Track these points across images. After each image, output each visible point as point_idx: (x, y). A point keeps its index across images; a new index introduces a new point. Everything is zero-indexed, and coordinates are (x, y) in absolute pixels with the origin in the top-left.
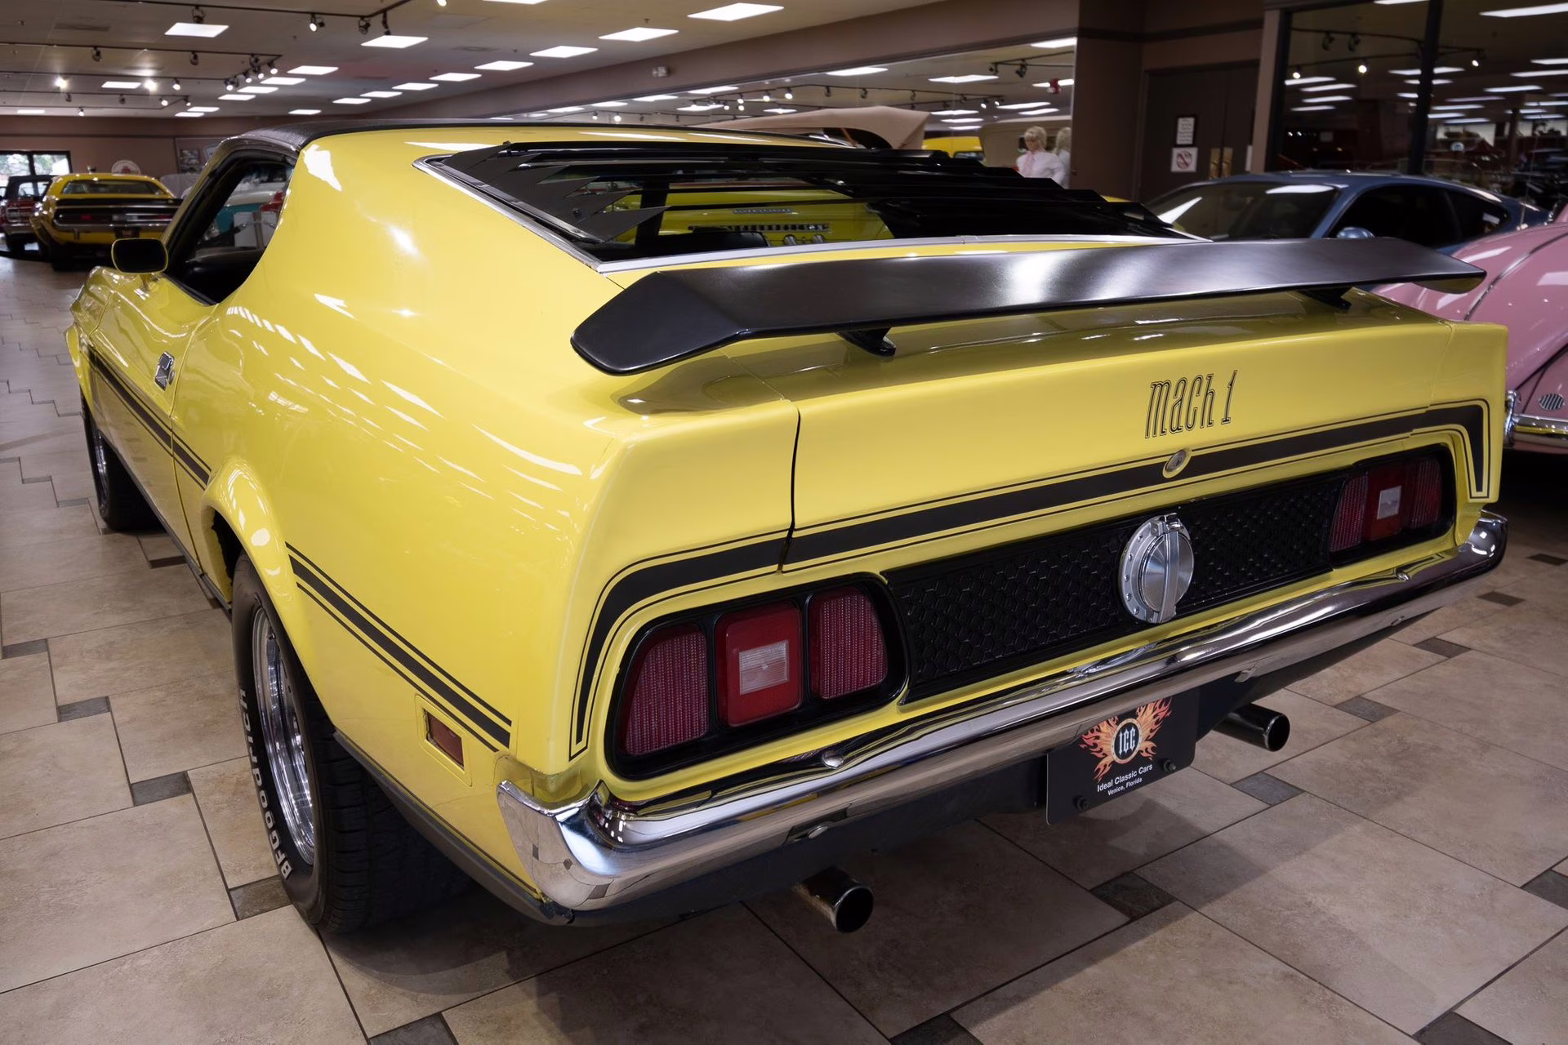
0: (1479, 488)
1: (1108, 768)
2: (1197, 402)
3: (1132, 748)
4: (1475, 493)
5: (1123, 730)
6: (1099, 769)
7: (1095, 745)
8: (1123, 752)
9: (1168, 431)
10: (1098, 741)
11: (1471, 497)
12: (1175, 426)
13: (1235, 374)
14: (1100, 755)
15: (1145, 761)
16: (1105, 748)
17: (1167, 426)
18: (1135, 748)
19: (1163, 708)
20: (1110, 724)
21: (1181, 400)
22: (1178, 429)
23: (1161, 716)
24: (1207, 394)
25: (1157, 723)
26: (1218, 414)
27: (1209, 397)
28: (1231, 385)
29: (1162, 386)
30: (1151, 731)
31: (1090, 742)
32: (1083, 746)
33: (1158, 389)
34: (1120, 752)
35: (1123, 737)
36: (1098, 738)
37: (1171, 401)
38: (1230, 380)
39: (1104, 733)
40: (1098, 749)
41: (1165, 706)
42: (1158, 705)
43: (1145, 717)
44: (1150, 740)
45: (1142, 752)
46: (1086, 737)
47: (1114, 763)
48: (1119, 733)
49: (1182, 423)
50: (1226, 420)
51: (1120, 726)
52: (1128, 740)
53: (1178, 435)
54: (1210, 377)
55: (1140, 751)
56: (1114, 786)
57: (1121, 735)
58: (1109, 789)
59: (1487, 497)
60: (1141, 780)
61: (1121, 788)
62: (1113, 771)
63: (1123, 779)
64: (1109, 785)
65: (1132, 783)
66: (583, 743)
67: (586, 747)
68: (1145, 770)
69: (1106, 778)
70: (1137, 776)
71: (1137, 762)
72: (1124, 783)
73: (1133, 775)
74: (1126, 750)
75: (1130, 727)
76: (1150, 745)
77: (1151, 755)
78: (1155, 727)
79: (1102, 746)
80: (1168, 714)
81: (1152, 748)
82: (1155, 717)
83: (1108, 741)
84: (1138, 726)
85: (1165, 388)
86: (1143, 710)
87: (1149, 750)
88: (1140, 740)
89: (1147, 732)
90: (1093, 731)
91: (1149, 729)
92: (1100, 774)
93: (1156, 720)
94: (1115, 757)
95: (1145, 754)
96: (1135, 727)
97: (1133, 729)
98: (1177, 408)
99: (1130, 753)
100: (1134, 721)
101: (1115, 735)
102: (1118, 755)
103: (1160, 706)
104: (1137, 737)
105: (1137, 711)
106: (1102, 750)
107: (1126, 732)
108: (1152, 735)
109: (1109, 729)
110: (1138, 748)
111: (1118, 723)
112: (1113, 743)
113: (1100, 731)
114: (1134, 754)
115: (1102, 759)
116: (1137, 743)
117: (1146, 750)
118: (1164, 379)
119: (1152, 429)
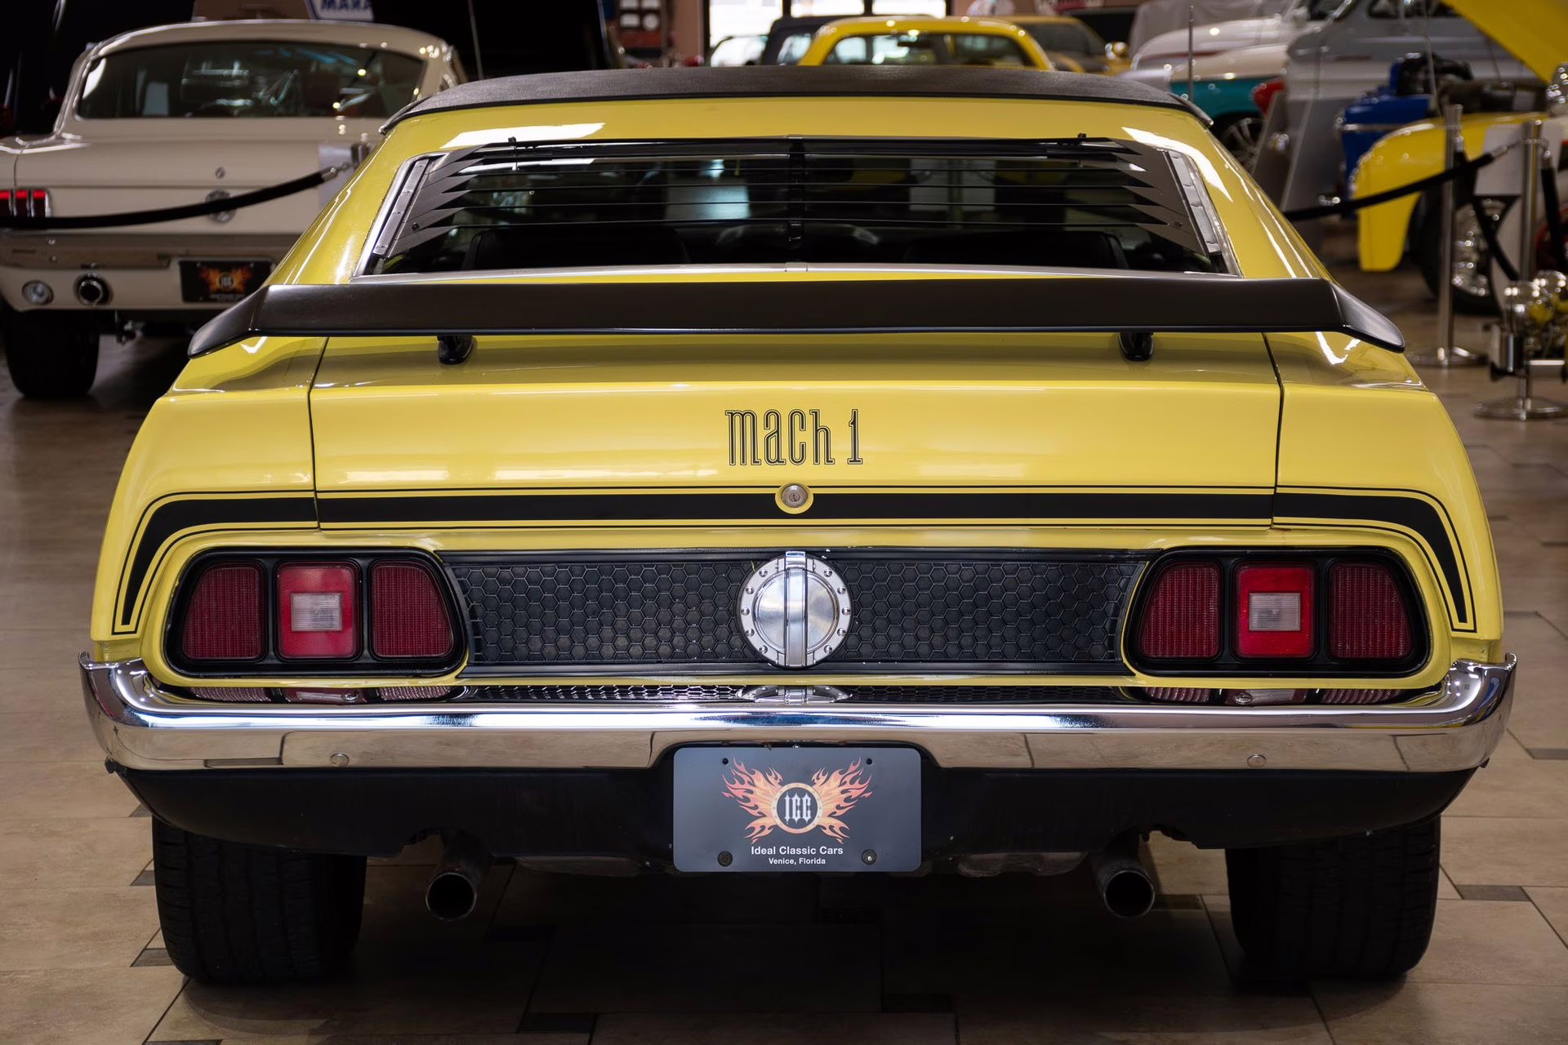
0: (1462, 618)
1: (766, 832)
2: (805, 437)
3: (807, 819)
4: (1457, 624)
5: (791, 793)
6: (753, 829)
7: (747, 800)
8: (791, 820)
9: (764, 462)
10: (749, 795)
11: (1453, 630)
12: (773, 456)
13: (855, 414)
14: (754, 813)
15: (831, 842)
16: (762, 807)
17: (761, 454)
18: (810, 821)
19: (857, 785)
20: (768, 781)
21: (777, 432)
22: (778, 461)
23: (854, 794)
24: (817, 431)
25: (847, 800)
26: (841, 451)
27: (822, 435)
28: (854, 423)
29: (743, 416)
30: (838, 807)
31: (740, 794)
32: (727, 795)
33: (737, 419)
34: (787, 818)
35: (791, 801)
36: (750, 792)
37: (762, 433)
38: (850, 418)
39: (761, 789)
40: (751, 804)
41: (861, 784)
42: (848, 779)
43: (825, 788)
44: (838, 818)
45: (825, 828)
46: (733, 786)
47: (776, 827)
48: (783, 796)
49: (785, 454)
50: (855, 459)
51: (786, 788)
52: (801, 808)
53: (778, 468)
54: (816, 414)
55: (819, 827)
56: (778, 856)
57: (787, 799)
58: (772, 856)
59: (1475, 631)
60: (824, 862)
61: (792, 862)
62: (776, 837)
63: (793, 851)
64: (771, 851)
65: (808, 862)
66: (131, 627)
67: (135, 632)
68: (831, 851)
69: (764, 842)
70: (818, 856)
71: (817, 837)
72: (796, 857)
73: (812, 851)
74: (796, 819)
75: (802, 793)
76: (837, 824)
77: (839, 836)
78: (843, 804)
79: (757, 803)
80: (867, 795)
81: (841, 829)
82: (843, 792)
83: (769, 801)
84: (816, 796)
85: (748, 419)
86: (823, 779)
87: (836, 829)
88: (820, 813)
89: (832, 807)
90: (742, 782)
91: (836, 804)
92: (755, 835)
93: (845, 796)
94: (778, 822)
95: (828, 832)
96: (811, 795)
97: (806, 797)
98: (773, 441)
99: (802, 823)
100: (809, 788)
101: (778, 795)
102: (783, 820)
103: (852, 782)
104: (813, 808)
105: (814, 777)
106: (756, 807)
107: (796, 797)
108: (840, 813)
109: (769, 787)
110: (816, 822)
111: (782, 784)
112: (775, 804)
113: (754, 785)
114: (810, 827)
115: (758, 818)
116: (814, 815)
117: (831, 828)
118: (742, 410)
119: (740, 454)
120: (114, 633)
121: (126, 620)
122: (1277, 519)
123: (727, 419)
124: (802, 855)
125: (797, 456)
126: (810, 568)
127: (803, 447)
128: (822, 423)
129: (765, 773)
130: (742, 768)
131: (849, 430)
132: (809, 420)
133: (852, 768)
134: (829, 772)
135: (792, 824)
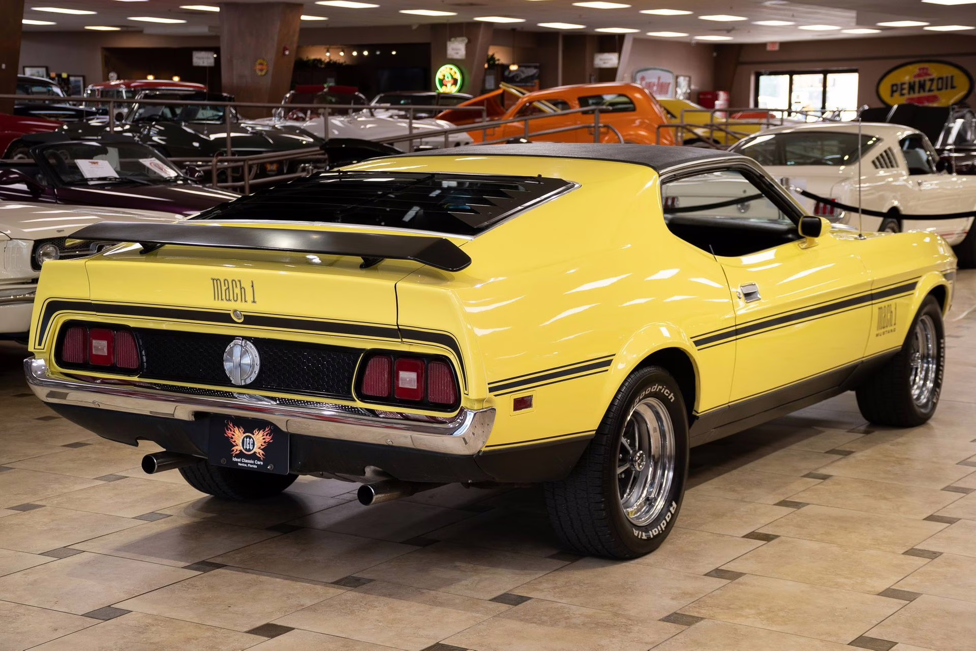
0: (466, 389)
1: (238, 452)
2: (237, 290)
4: (465, 391)
5: (247, 437)
6: (233, 450)
7: (232, 438)
9: (225, 300)
10: (233, 437)
11: (464, 393)
12: (228, 298)
13: (253, 283)
14: (234, 444)
15: (259, 459)
16: (237, 442)
17: (224, 297)
18: (253, 449)
20: (240, 431)
21: (228, 288)
22: (229, 300)
23: (267, 440)
24: (241, 288)
25: (265, 442)
26: (249, 297)
27: (243, 290)
28: (253, 286)
29: (217, 281)
30: (262, 445)
31: (230, 435)
32: (226, 435)
33: (215, 281)
34: (245, 447)
35: (246, 441)
37: (224, 288)
38: (251, 284)
39: (237, 434)
40: (233, 440)
41: (269, 436)
42: (265, 434)
43: (258, 436)
44: (262, 449)
45: (257, 453)
46: (228, 432)
47: (241, 451)
48: (244, 438)
49: (231, 298)
50: (254, 301)
51: (245, 435)
52: (249, 444)
53: (230, 302)
54: (240, 282)
55: (255, 452)
56: (241, 462)
57: (245, 439)
58: (239, 462)
59: (468, 395)
60: (256, 467)
61: (246, 465)
62: (241, 455)
63: (246, 461)
64: (239, 460)
65: (251, 466)
66: (42, 347)
67: (44, 349)
68: (259, 463)
69: (237, 456)
70: (254, 464)
71: (254, 457)
72: (247, 464)
73: (252, 462)
74: (248, 448)
75: (250, 437)
76: (261, 452)
77: (262, 457)
79: (236, 440)
80: (271, 441)
81: (263, 454)
82: (264, 439)
83: (239, 439)
84: (255, 440)
85: (219, 282)
86: (257, 433)
87: (261, 454)
88: (255, 446)
89: (259, 445)
90: (231, 431)
91: (260, 444)
92: (234, 453)
93: (264, 441)
94: (242, 449)
95: (258, 455)
96: (253, 439)
97: (251, 440)
98: (227, 291)
99: (249, 450)
100: (252, 436)
101: (242, 438)
102: (244, 448)
103: (266, 435)
104: (253, 444)
105: (254, 432)
106: (235, 442)
107: (248, 439)
108: (262, 447)
109: (239, 434)
110: (254, 450)
111: (244, 433)
112: (241, 441)
113: (234, 432)
114: (252, 452)
115: (235, 446)
116: (253, 447)
117: (259, 453)
118: (216, 278)
119: (217, 296)
120: (35, 349)
121: (40, 344)
122: (404, 340)
123: (212, 281)
124: (249, 463)
125: (235, 299)
126: (243, 345)
127: (237, 295)
128: (242, 286)
129: (239, 427)
130: (231, 425)
131: (252, 289)
132: (238, 284)
133: (267, 429)
134: (259, 430)
135: (246, 450)
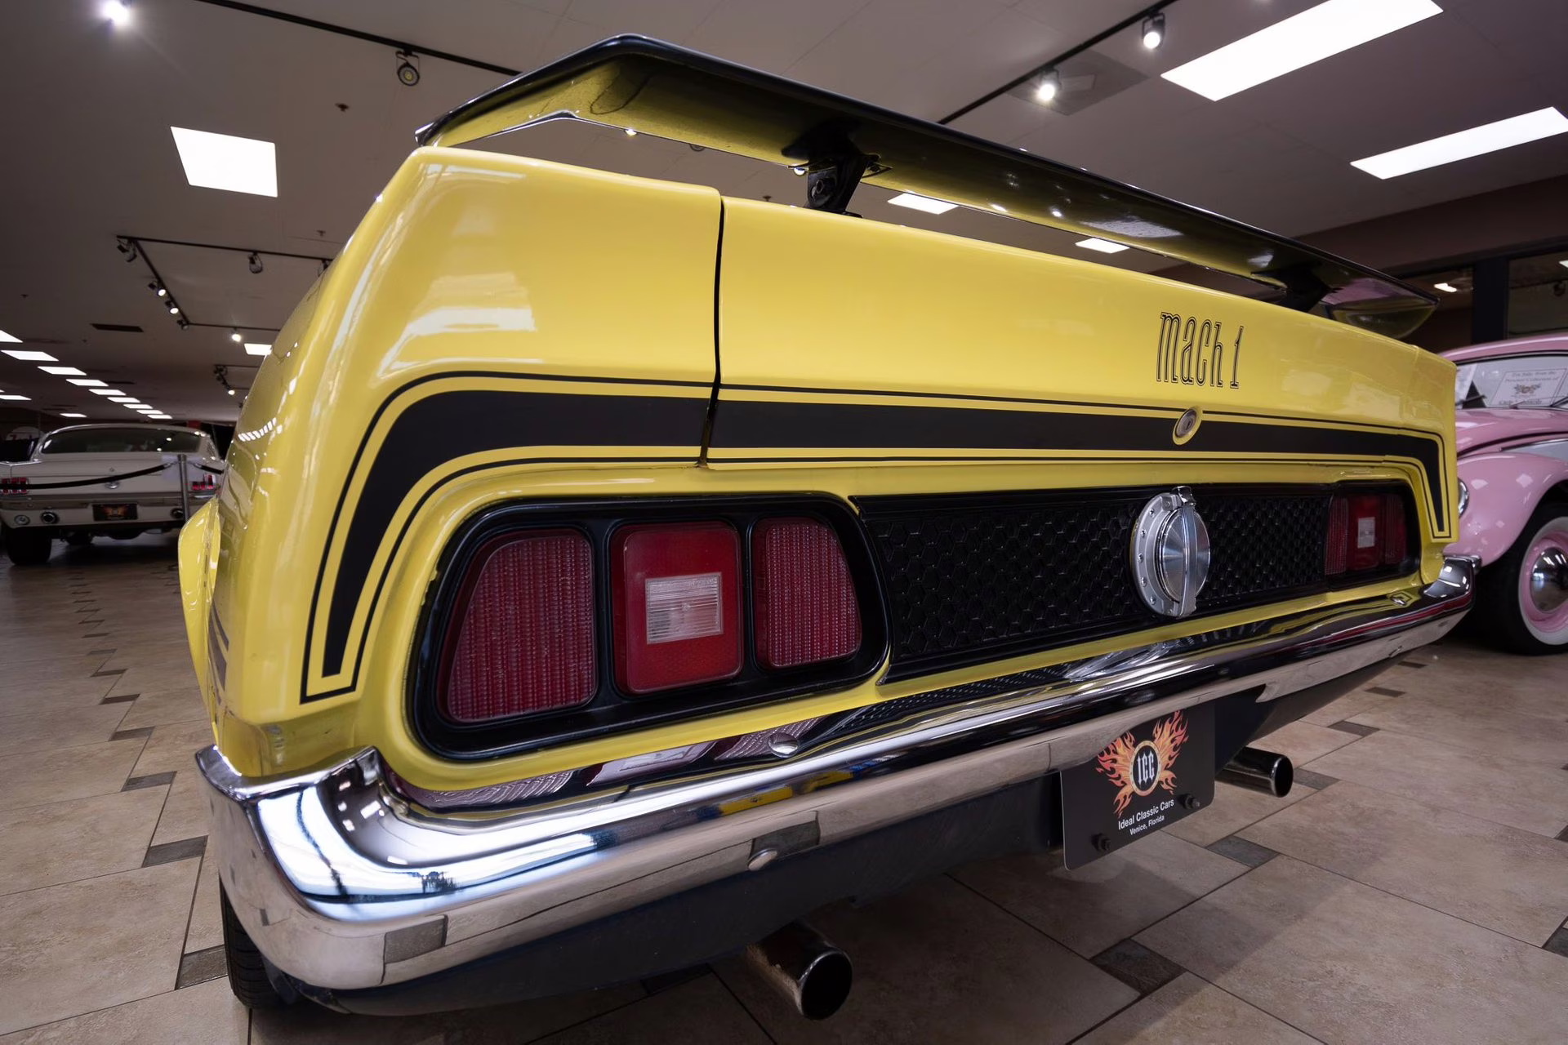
0: (1441, 528)
1: (1128, 801)
2: (1207, 353)
3: (1152, 777)
4: (1437, 533)
5: (1140, 754)
6: (1119, 801)
7: (1113, 770)
8: (1143, 782)
9: (1179, 379)
10: (1115, 765)
11: (1434, 537)
12: (1186, 375)
13: (1241, 331)
14: (1118, 783)
15: (1166, 795)
16: (1124, 775)
17: (1178, 372)
18: (1154, 778)
19: (1179, 732)
20: (1126, 746)
21: (1190, 345)
22: (1189, 379)
23: (1179, 740)
24: (1215, 347)
25: (1175, 749)
27: (1218, 351)
28: (1238, 343)
29: (1172, 320)
30: (1170, 758)
31: (1107, 765)
32: (1099, 770)
33: (1168, 323)
34: (1140, 781)
35: (1141, 761)
36: (1114, 761)
37: (1182, 344)
38: (1236, 336)
39: (1122, 756)
40: (1116, 775)
41: (1182, 729)
42: (1174, 728)
43: (1162, 740)
44: (1169, 769)
45: (1163, 783)
46: (1103, 759)
47: (1133, 793)
48: (1136, 758)
49: (1193, 375)
50: (1234, 385)
51: (1137, 749)
52: (1147, 767)
53: (1189, 387)
54: (1218, 327)
55: (1160, 782)
56: (1135, 825)
57: (1139, 760)
58: (1132, 826)
59: (1450, 537)
60: (1163, 818)
61: (1144, 826)
62: (1134, 804)
63: (1144, 815)
64: (1131, 821)
65: (1154, 822)
66: (343, 679)
67: (352, 688)
68: (1166, 805)
69: (1125, 813)
70: (1160, 813)
71: (1158, 796)
72: (1146, 821)
73: (1157, 810)
74: (1146, 780)
75: (1148, 751)
76: (1169, 775)
77: (1171, 787)
78: (1173, 754)
79: (1120, 772)
80: (1186, 739)
81: (1172, 779)
82: (1172, 741)
83: (1126, 766)
84: (1156, 751)
85: (1175, 324)
86: (1160, 731)
87: (1169, 781)
88: (1159, 768)
89: (1166, 760)
90: (1109, 752)
91: (1167, 756)
92: (1120, 808)
93: (1173, 745)
94: (1135, 787)
95: (1165, 786)
96: (1153, 751)
98: (1187, 354)
99: (1150, 783)
100: (1152, 745)
101: (1133, 759)
102: (1138, 784)
103: (1176, 731)
104: (1155, 764)
105: (1154, 732)
106: (1120, 777)
107: (1144, 756)
108: (1171, 763)
109: (1127, 752)
110: (1157, 778)
111: (1134, 745)
112: (1131, 769)
113: (1117, 754)
114: (1156, 784)
115: (1121, 788)
116: (1156, 771)
117: (1166, 780)
118: (1173, 313)
119: (1164, 372)
120: (305, 699)
121: (332, 666)
124: (1148, 819)
134: (1163, 723)
